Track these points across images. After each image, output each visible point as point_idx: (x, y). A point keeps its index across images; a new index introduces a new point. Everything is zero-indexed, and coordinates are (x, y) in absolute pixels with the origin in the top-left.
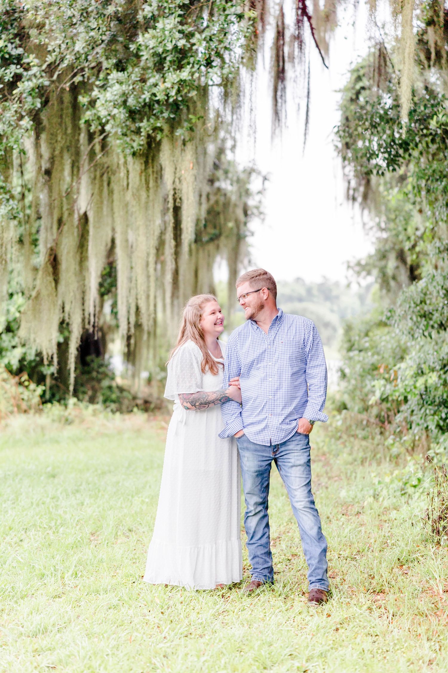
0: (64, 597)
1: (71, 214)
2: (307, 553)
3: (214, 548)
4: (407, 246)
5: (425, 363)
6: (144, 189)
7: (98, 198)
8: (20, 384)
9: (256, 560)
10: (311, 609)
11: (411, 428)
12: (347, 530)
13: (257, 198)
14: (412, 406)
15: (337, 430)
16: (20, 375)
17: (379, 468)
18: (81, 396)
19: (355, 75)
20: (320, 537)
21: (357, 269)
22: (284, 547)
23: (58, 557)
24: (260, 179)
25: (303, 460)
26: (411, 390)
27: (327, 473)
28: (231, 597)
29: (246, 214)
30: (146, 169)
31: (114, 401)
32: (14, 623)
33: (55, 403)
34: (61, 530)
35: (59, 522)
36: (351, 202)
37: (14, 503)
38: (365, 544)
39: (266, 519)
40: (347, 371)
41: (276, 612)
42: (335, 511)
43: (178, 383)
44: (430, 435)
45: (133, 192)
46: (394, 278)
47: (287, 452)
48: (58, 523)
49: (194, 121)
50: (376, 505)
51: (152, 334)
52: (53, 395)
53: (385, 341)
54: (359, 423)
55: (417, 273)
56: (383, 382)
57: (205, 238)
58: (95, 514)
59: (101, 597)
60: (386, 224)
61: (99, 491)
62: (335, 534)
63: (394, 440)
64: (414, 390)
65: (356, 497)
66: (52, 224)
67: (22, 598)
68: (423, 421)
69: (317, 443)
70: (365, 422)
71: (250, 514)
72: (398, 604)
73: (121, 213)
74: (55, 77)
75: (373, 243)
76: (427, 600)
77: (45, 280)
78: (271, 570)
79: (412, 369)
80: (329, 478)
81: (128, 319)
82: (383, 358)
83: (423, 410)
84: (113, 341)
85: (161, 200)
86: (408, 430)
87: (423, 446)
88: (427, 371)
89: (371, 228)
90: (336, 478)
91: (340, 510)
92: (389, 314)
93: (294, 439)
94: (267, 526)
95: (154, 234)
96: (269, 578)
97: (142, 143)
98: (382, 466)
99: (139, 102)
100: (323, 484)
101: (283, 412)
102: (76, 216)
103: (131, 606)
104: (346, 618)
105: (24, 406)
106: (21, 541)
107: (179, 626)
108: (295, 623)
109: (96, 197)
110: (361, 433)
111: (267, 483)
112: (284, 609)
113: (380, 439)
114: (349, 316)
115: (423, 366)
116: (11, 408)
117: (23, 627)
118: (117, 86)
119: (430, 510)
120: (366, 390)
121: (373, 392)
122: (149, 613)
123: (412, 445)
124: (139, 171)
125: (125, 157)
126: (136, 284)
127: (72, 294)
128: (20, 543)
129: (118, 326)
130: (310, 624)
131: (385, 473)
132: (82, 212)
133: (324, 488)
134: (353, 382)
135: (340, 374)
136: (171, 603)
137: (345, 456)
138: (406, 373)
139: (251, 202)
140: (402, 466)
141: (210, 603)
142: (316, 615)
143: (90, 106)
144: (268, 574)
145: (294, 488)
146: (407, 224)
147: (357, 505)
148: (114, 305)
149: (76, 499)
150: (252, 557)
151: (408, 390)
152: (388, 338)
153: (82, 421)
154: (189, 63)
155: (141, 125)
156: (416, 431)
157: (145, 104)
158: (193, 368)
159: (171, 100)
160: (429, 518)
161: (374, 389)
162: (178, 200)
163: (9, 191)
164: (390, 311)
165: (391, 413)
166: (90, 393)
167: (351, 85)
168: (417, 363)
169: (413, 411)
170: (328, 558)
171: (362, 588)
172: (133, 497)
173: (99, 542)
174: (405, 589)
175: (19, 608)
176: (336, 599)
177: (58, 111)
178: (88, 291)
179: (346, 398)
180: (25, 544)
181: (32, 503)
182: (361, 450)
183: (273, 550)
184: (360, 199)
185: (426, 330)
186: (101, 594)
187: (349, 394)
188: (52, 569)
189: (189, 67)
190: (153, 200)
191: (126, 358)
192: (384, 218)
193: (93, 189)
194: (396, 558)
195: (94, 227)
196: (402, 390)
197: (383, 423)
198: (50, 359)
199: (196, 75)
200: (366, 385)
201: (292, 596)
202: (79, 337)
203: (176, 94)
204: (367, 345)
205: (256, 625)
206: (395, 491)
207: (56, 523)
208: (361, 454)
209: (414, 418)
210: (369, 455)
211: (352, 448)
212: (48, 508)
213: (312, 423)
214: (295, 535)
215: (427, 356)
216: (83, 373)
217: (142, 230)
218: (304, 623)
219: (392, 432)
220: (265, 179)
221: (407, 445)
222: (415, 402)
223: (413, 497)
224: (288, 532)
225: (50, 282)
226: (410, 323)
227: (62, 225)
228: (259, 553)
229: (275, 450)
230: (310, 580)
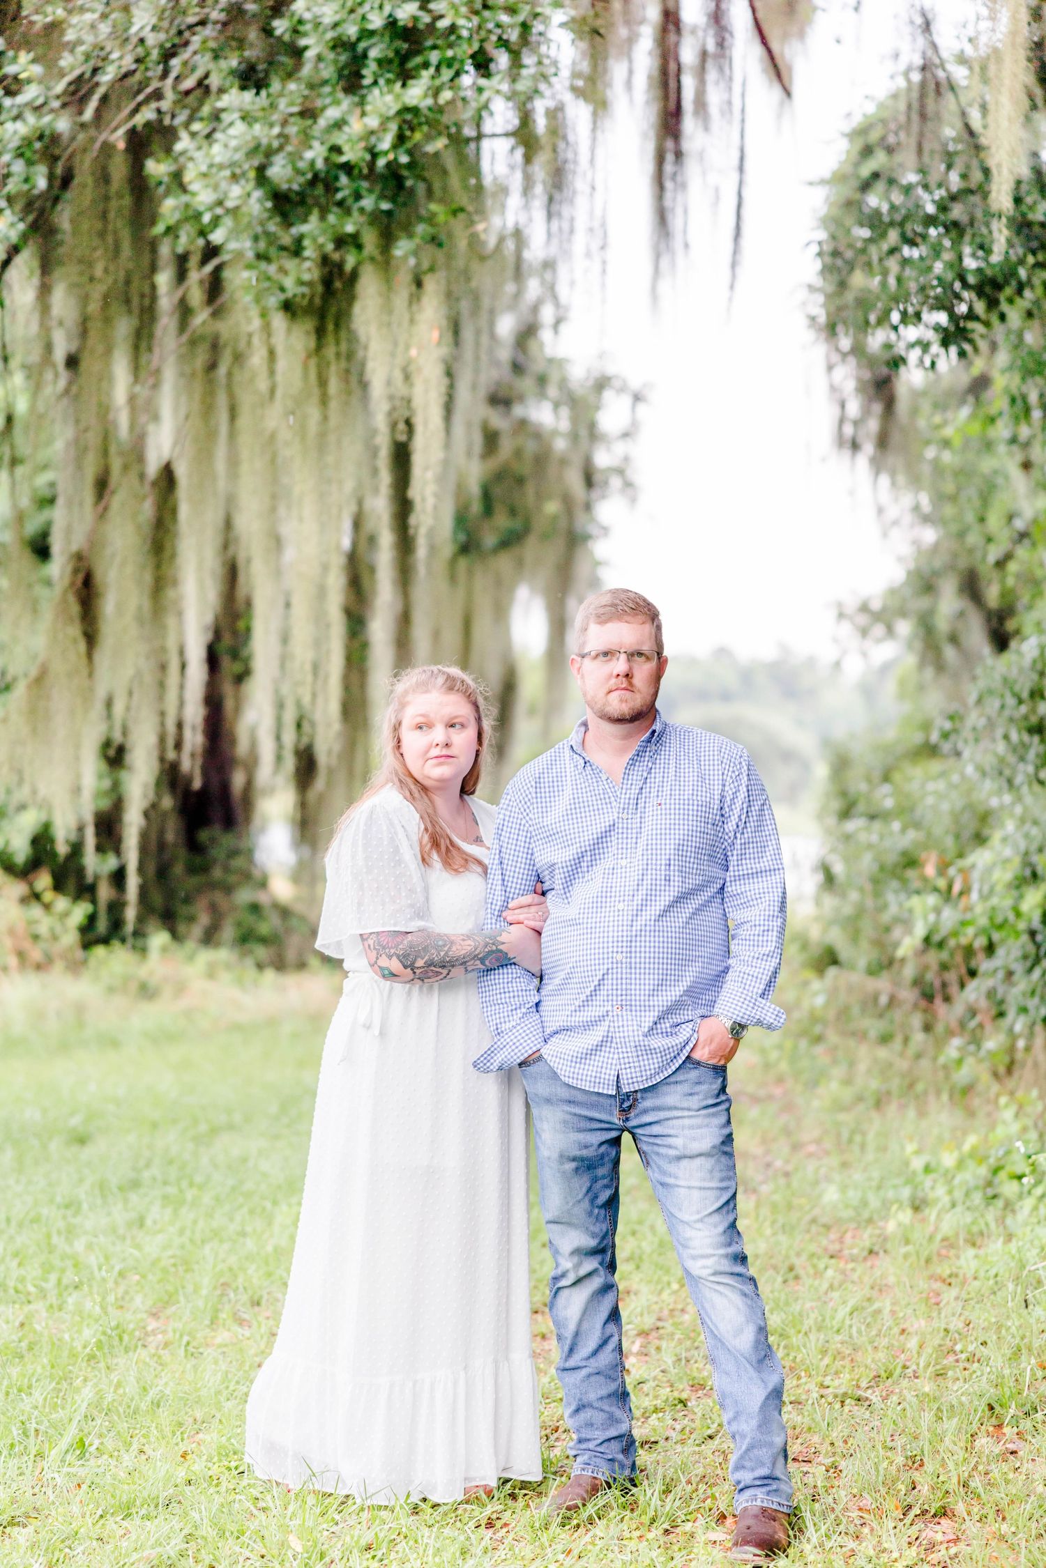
1: (130, 466)
2: (728, 1401)
4: (988, 558)
6: (315, 399)
7: (202, 425)
8: (32, 897)
9: (586, 1414)
11: (1004, 1017)
13: (620, 448)
14: (1008, 961)
15: (813, 1017)
16: (33, 877)
17: (924, 1124)
18: (182, 928)
19: (859, 144)
20: (763, 1353)
21: (863, 619)
22: (669, 1360)
24: (626, 400)
25: (710, 1138)
26: (1006, 921)
27: (788, 1132)
29: (589, 482)
30: (319, 347)
31: (264, 940)
33: (119, 946)
34: (71, 1301)
35: (68, 1276)
36: (847, 453)
39: (612, 1296)
40: (838, 868)
43: (360, 904)
45: (286, 407)
46: (954, 639)
47: (662, 1114)
49: (441, 218)
50: (919, 1232)
52: (115, 927)
53: (935, 792)
54: (869, 1002)
55: (1010, 625)
56: (931, 899)
57: (489, 538)
58: (169, 1252)
60: (933, 506)
62: (809, 1322)
63: (962, 1049)
64: (1012, 921)
65: (864, 1205)
66: (82, 490)
68: (1037, 1001)
69: (763, 1052)
70: (884, 1000)
71: (564, 1282)
73: (259, 463)
74: (88, 114)
75: (900, 557)
77: (60, 636)
78: (627, 1442)
79: (1007, 866)
82: (930, 835)
83: (1037, 971)
86: (994, 1019)
87: (1036, 1065)
89: (896, 523)
90: (813, 1148)
91: (824, 1243)
92: (948, 725)
93: (679, 1077)
94: (614, 1315)
96: (622, 1466)
97: (306, 277)
98: (931, 1117)
99: (299, 172)
100: (778, 1165)
101: (656, 1001)
105: (37, 952)
109: (194, 423)
110: (874, 1027)
111: (609, 1192)
113: (925, 1044)
114: (839, 732)
115: (1036, 859)
118: (239, 128)
120: (886, 917)
121: (906, 924)
123: (1007, 1061)
124: (303, 355)
125: (264, 314)
127: (131, 671)
131: (942, 1140)
132: (161, 464)
133: (780, 1176)
134: (854, 896)
135: (820, 877)
137: (834, 1087)
138: (994, 878)
139: (603, 459)
140: (985, 1122)
143: (174, 187)
144: (620, 1457)
145: (686, 1217)
146: (985, 505)
147: (868, 1229)
149: (126, 1208)
150: (573, 1407)
151: (999, 921)
152: (941, 785)
153: (181, 990)
154: (426, 65)
155: (304, 228)
156: (1016, 1026)
157: (316, 176)
159: (381, 162)
161: (908, 916)
162: (403, 430)
164: (951, 718)
165: (952, 978)
166: (204, 919)
167: (848, 169)
168: (1022, 850)
169: (1009, 975)
171: (889, 1504)
172: (275, 1203)
176: (814, 1540)
177: (93, 201)
179: (837, 938)
182: (875, 1071)
184: (869, 448)
185: (1044, 765)
187: (844, 927)
189: (426, 74)
190: (339, 430)
192: (928, 493)
193: (188, 403)
194: (983, 1403)
195: (190, 498)
196: (982, 922)
197: (931, 1000)
199: (446, 95)
200: (887, 905)
201: (689, 1526)
202: (152, 782)
203: (395, 147)
204: (889, 803)
206: (969, 1193)
207: (60, 1280)
208: (875, 1084)
209: (1013, 992)
210: (895, 1084)
211: (852, 1065)
212: (48, 1234)
213: (738, 1030)
216: (191, 870)
219: (956, 1029)
220: (637, 398)
221: (995, 1061)
222: (1016, 953)
223: (1017, 1207)
224: (683, 1310)
225: (75, 641)
226: (1001, 747)
227: (108, 491)
228: (592, 1396)
229: (626, 1105)
230: (739, 1482)
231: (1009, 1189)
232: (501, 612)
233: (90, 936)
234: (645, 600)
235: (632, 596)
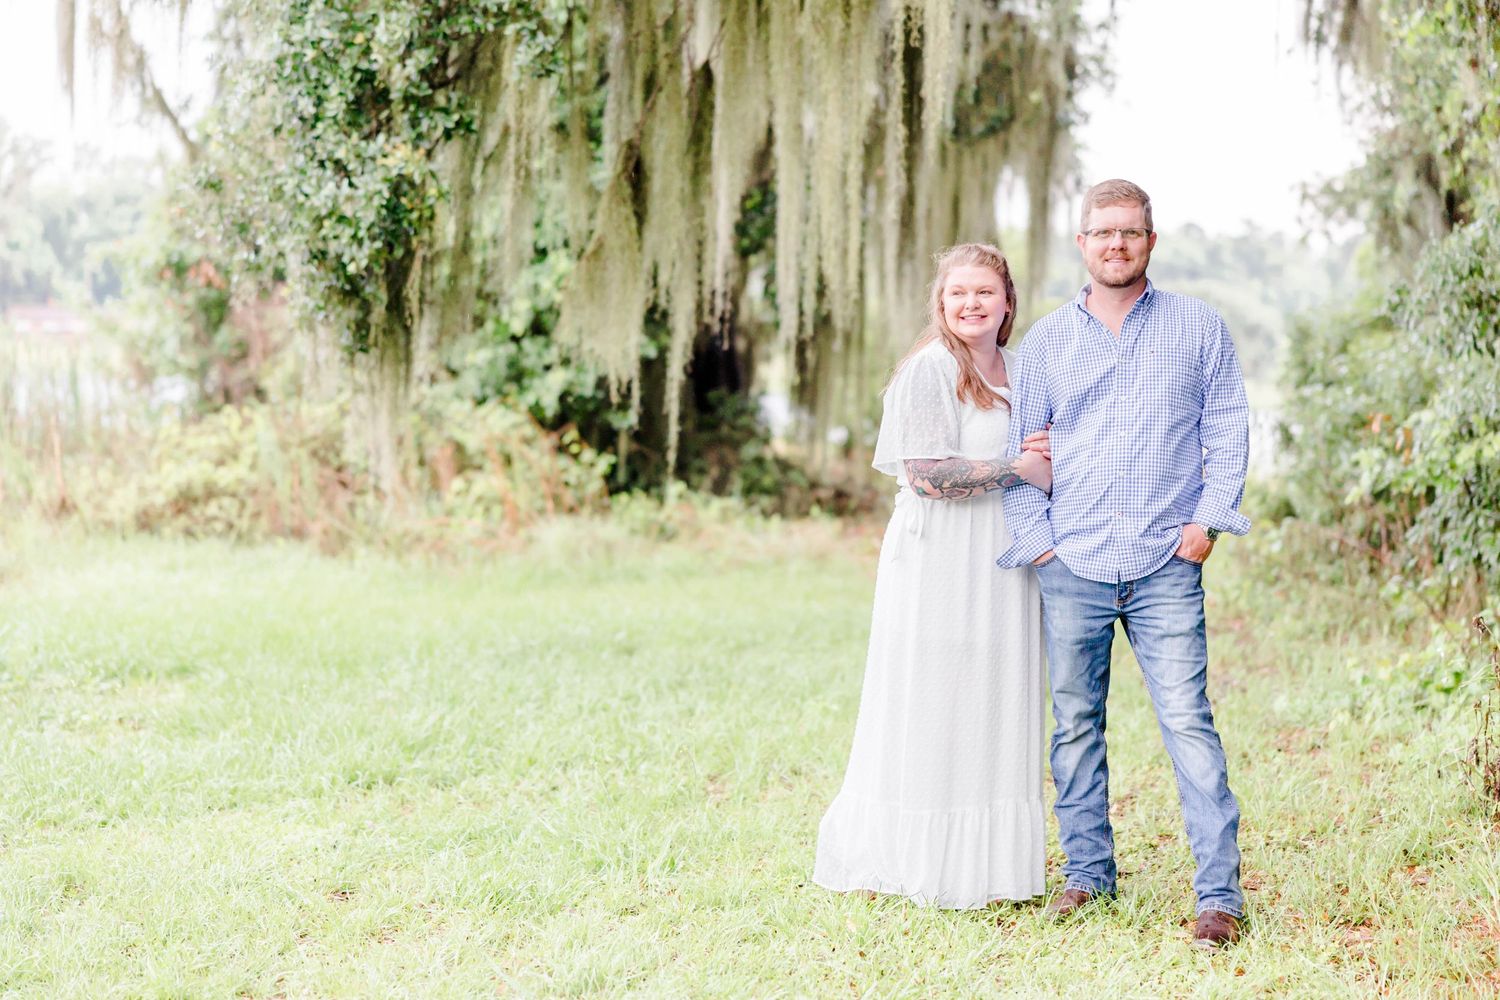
0: (644, 914)
1: (673, 67)
2: (1194, 830)
3: (986, 816)
4: (1442, 143)
5: (1477, 411)
6: (839, 9)
7: (735, 29)
8: (562, 449)
9: (1077, 842)
10: (1200, 956)
11: (1441, 561)
12: (1287, 785)
13: (1098, 38)
14: (1444, 511)
15: (1270, 562)
16: (562, 431)
17: (1366, 648)
18: (695, 479)
20: (1224, 795)
21: (1325, 201)
22: (1141, 817)
23: (633, 827)
25: (1188, 622)
26: (1443, 472)
27: (1245, 657)
28: (1019, 924)
29: (1071, 74)
31: (766, 492)
32: (533, 964)
33: (638, 493)
34: (643, 767)
35: (638, 750)
36: (1312, 45)
37: (539, 708)
38: (1330, 815)
39: (1101, 750)
40: (1297, 430)
41: (1120, 960)
42: (1261, 741)
43: (905, 436)
44: (1486, 576)
45: (814, 18)
46: (1410, 221)
47: (1152, 601)
48: (636, 753)
50: (1355, 730)
51: (854, 339)
52: (633, 477)
53: (1385, 361)
54: (1321, 549)
55: (1463, 208)
56: (1377, 453)
57: (978, 127)
58: (719, 734)
59: (725, 915)
60: (1392, 98)
61: (729, 684)
62: (1259, 792)
63: (1402, 584)
64: (1450, 473)
65: (1310, 711)
66: (632, 88)
67: (551, 913)
68: (1469, 544)
69: (1224, 592)
70: (1334, 547)
71: (1064, 740)
72: (1402, 951)
73: (787, 65)
75: (1362, 142)
76: (1469, 944)
77: (615, 215)
78: (1110, 867)
79: (1446, 424)
80: (1250, 670)
81: (800, 305)
82: (1380, 400)
83: (1470, 518)
84: (768, 358)
85: (877, 35)
86: (1433, 564)
87: (1468, 601)
88: (1483, 430)
89: (1359, 109)
90: (1266, 670)
91: (1273, 740)
92: (1396, 299)
93: (1167, 571)
94: (1103, 766)
95: (859, 112)
96: (1105, 884)
98: (1373, 644)
100: (1235, 683)
101: (1150, 509)
102: (686, 71)
103: (792, 938)
104: (1281, 979)
105: (569, 497)
106: (554, 789)
107: (897, 985)
108: (1162, 987)
109: (731, 27)
110: (1324, 571)
111: (1102, 669)
112: (1138, 954)
113: (1370, 585)
114: (1303, 307)
115: (1473, 418)
116: (539, 503)
117: (550, 975)
119: (1481, 743)
120: (1338, 474)
121: (1356, 479)
122: (832, 955)
123: (1443, 598)
126: (818, 226)
127: (674, 246)
128: (552, 794)
129: (777, 325)
130: (1198, 989)
131: (1379, 660)
132: (699, 63)
133: (1237, 691)
134: (1309, 455)
135: (1278, 436)
136: (882, 934)
137: (1286, 621)
138: (1434, 434)
139: (1083, 48)
140: (1418, 647)
141: (971, 937)
142: (1212, 969)
144: (1104, 877)
145: (1167, 684)
146: (1441, 96)
147: (1311, 729)
148: (770, 278)
149: (677, 702)
150: (1067, 837)
151: (1437, 472)
152: (1392, 354)
153: (697, 533)
156: (1452, 568)
158: (940, 403)
160: (1478, 761)
161: (1356, 471)
162: (915, 34)
163: (537, 14)
164: (1399, 292)
165: (1397, 527)
166: (715, 472)
168: (1460, 410)
169: (1446, 522)
170: (1240, 846)
171: (1319, 914)
172: (803, 699)
173: (726, 796)
174: (1418, 920)
175: (543, 934)
176: (1258, 936)
178: (710, 238)
179: (1293, 491)
180: (562, 797)
181: (580, 708)
182: (1324, 608)
183: (1115, 824)
184: (1333, 40)
185: (1482, 335)
186: (727, 908)
187: (1300, 483)
188: (620, 852)
190: (859, 35)
191: (796, 396)
192: (1387, 86)
193: (723, 11)
194: (1400, 849)
195: (726, 95)
196: (1422, 472)
197: (1377, 547)
198: (624, 390)
200: (1340, 462)
201: (1158, 927)
202: (690, 343)
204: (1344, 370)
205: (1072, 988)
206: (1400, 701)
207: (631, 752)
208: (1324, 618)
209: (1449, 536)
210: (1343, 618)
211: (1304, 603)
212: (616, 720)
213: (1213, 534)
214: (1168, 791)
215: (1483, 396)
216: (701, 427)
217: (832, 105)
218: (1183, 986)
219: (1398, 569)
221: (1431, 598)
222: (1452, 501)
223: (1442, 714)
224: (1152, 785)
225: (627, 219)
226: (1444, 319)
227: (655, 91)
228: (1083, 828)
229: (1124, 595)
230: (1200, 893)
231: (1436, 699)
232: (987, 193)
233: (614, 485)
234: (1137, 188)
235: (1126, 184)
